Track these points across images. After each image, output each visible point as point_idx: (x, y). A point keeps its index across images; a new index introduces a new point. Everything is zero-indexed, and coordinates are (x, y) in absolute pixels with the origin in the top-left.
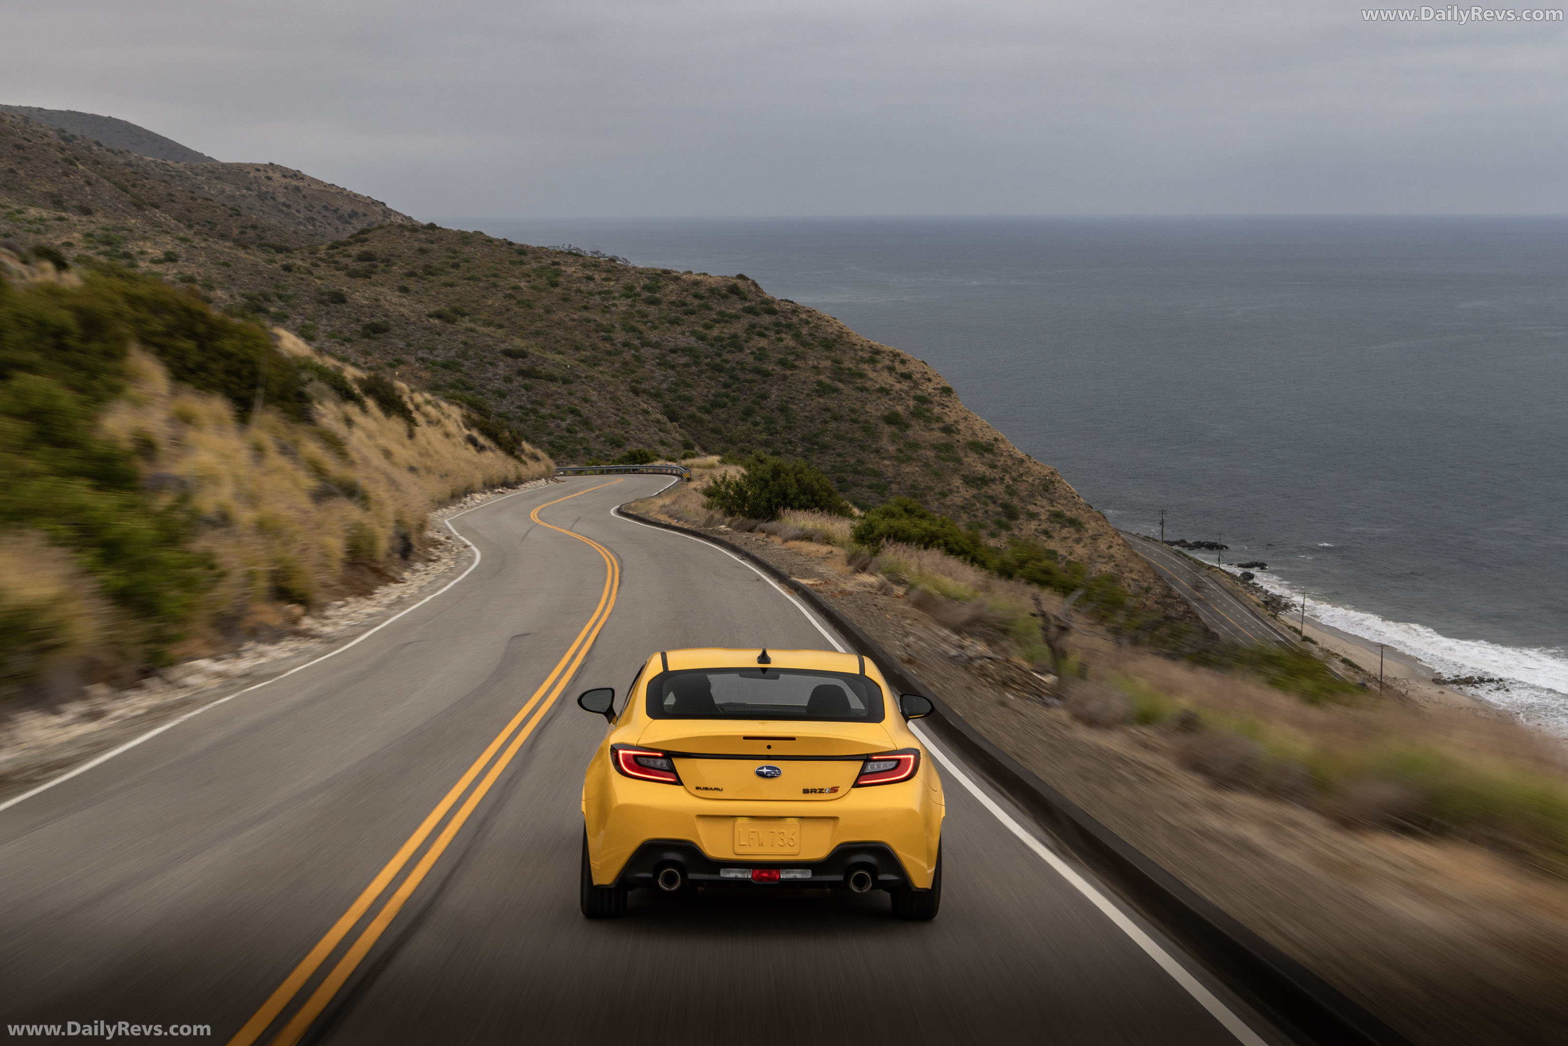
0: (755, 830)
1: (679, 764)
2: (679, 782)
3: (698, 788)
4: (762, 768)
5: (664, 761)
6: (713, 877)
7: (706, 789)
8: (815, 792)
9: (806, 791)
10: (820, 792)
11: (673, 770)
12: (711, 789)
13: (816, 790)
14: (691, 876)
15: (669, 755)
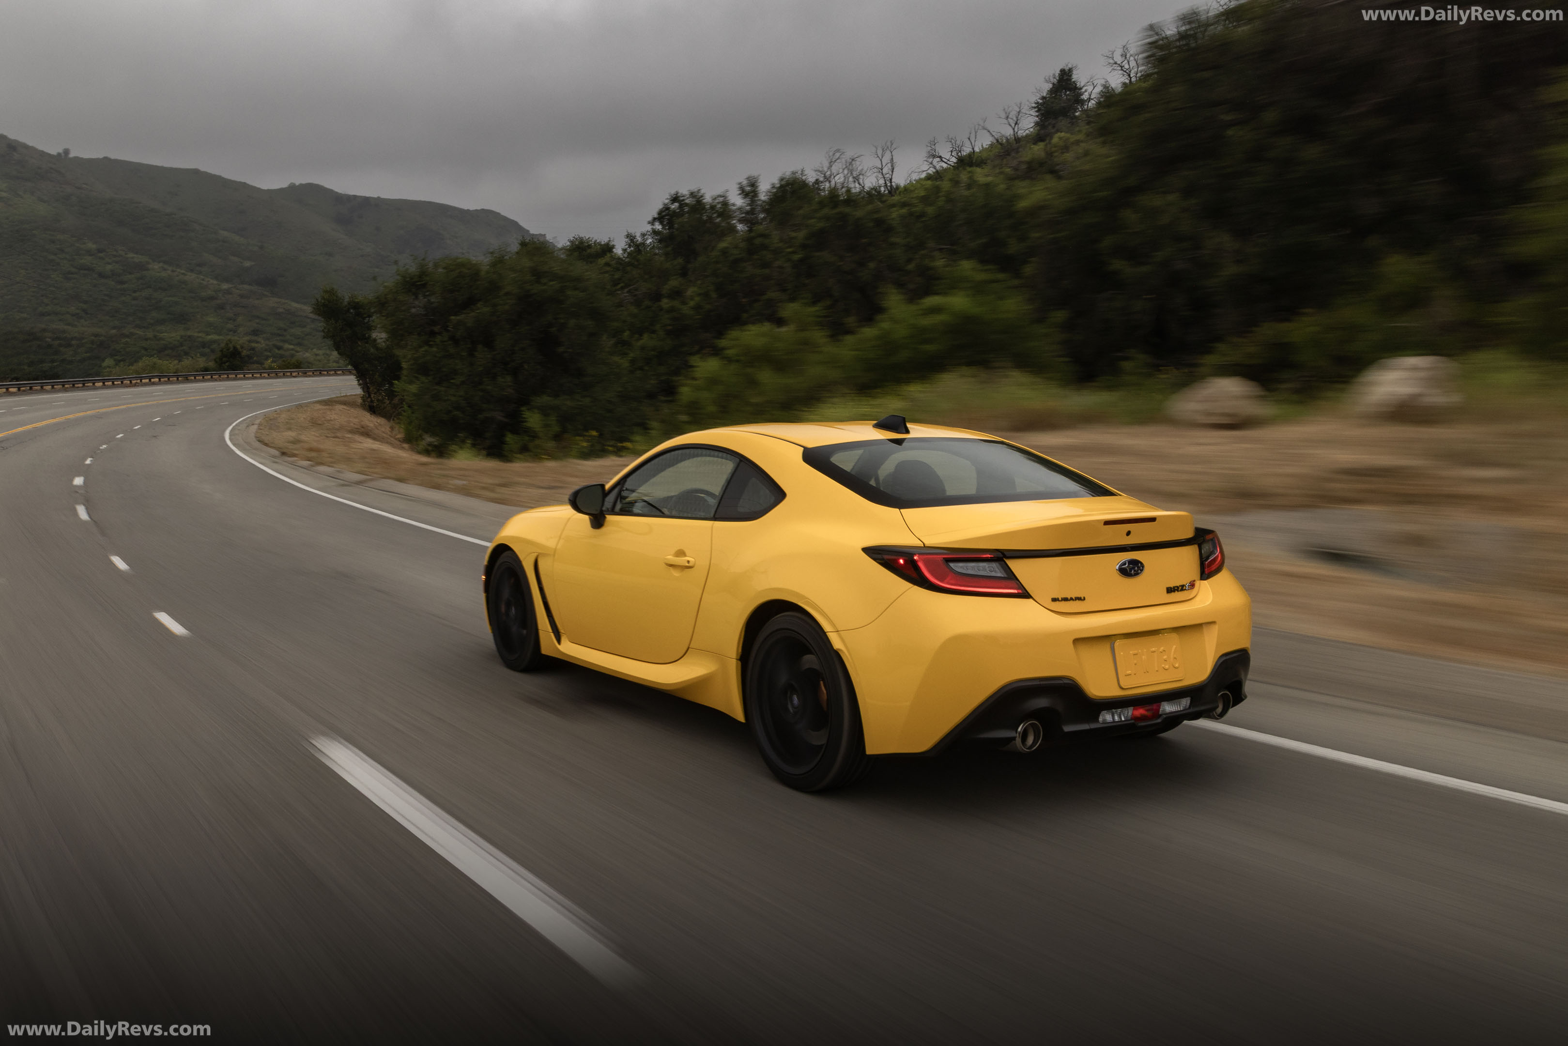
0: (1136, 652)
1: (1015, 566)
2: (1025, 595)
3: (1054, 600)
4: (1124, 564)
5: (994, 565)
6: (1093, 726)
7: (1066, 599)
8: (1178, 591)
9: (1170, 590)
10: (1182, 590)
11: (1011, 577)
12: (1072, 599)
13: (1177, 587)
14: (1067, 728)
15: (1001, 557)
